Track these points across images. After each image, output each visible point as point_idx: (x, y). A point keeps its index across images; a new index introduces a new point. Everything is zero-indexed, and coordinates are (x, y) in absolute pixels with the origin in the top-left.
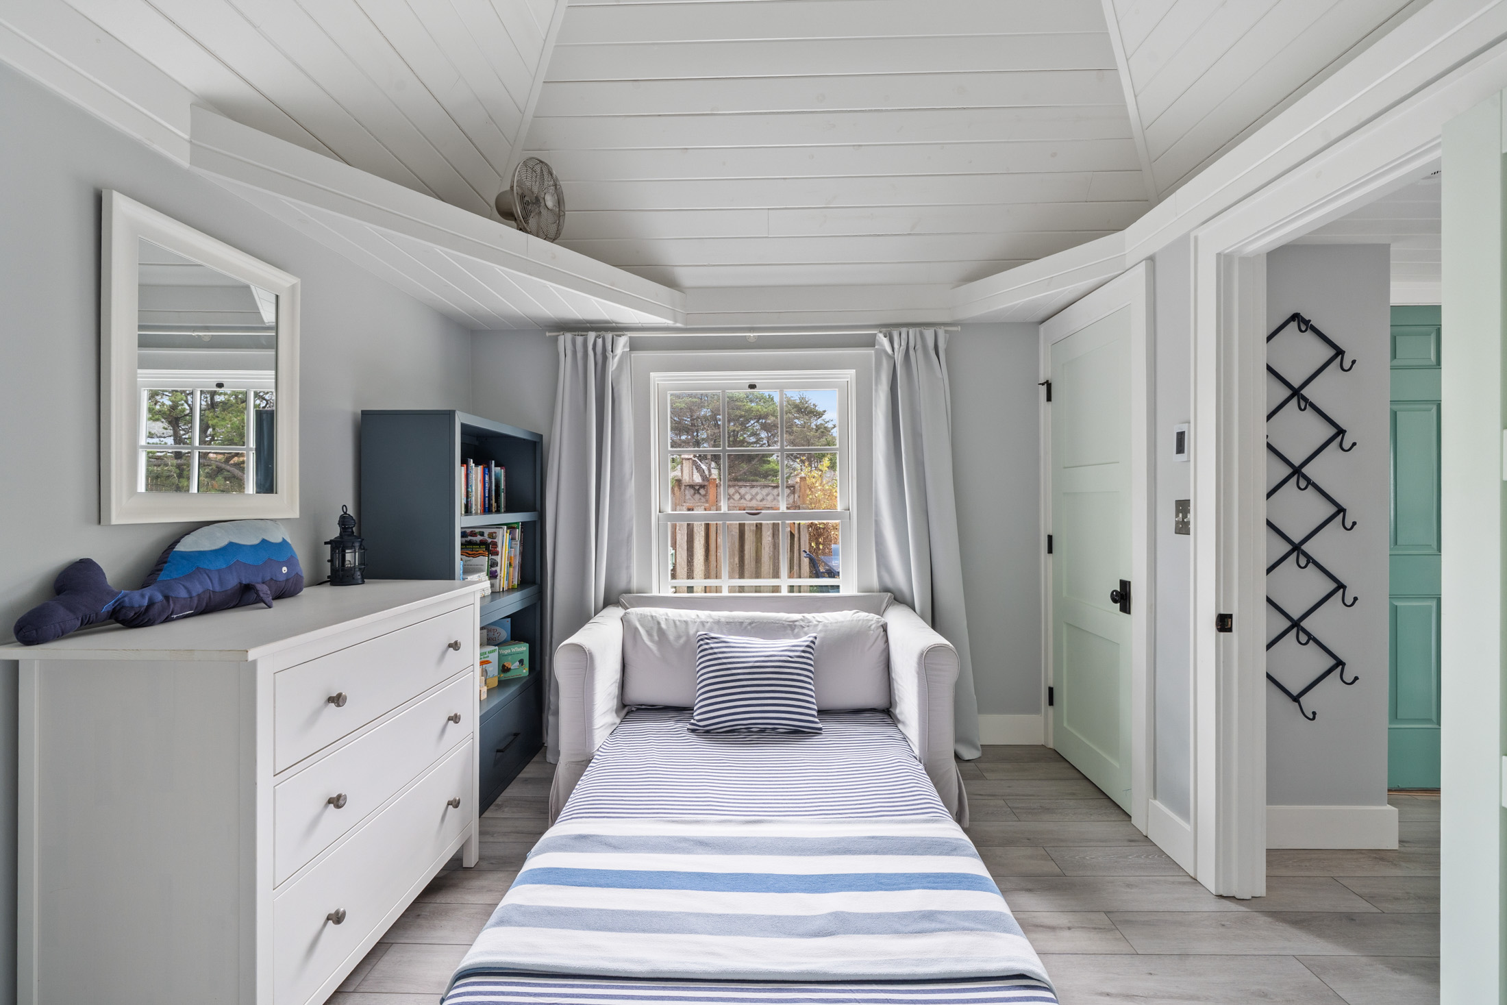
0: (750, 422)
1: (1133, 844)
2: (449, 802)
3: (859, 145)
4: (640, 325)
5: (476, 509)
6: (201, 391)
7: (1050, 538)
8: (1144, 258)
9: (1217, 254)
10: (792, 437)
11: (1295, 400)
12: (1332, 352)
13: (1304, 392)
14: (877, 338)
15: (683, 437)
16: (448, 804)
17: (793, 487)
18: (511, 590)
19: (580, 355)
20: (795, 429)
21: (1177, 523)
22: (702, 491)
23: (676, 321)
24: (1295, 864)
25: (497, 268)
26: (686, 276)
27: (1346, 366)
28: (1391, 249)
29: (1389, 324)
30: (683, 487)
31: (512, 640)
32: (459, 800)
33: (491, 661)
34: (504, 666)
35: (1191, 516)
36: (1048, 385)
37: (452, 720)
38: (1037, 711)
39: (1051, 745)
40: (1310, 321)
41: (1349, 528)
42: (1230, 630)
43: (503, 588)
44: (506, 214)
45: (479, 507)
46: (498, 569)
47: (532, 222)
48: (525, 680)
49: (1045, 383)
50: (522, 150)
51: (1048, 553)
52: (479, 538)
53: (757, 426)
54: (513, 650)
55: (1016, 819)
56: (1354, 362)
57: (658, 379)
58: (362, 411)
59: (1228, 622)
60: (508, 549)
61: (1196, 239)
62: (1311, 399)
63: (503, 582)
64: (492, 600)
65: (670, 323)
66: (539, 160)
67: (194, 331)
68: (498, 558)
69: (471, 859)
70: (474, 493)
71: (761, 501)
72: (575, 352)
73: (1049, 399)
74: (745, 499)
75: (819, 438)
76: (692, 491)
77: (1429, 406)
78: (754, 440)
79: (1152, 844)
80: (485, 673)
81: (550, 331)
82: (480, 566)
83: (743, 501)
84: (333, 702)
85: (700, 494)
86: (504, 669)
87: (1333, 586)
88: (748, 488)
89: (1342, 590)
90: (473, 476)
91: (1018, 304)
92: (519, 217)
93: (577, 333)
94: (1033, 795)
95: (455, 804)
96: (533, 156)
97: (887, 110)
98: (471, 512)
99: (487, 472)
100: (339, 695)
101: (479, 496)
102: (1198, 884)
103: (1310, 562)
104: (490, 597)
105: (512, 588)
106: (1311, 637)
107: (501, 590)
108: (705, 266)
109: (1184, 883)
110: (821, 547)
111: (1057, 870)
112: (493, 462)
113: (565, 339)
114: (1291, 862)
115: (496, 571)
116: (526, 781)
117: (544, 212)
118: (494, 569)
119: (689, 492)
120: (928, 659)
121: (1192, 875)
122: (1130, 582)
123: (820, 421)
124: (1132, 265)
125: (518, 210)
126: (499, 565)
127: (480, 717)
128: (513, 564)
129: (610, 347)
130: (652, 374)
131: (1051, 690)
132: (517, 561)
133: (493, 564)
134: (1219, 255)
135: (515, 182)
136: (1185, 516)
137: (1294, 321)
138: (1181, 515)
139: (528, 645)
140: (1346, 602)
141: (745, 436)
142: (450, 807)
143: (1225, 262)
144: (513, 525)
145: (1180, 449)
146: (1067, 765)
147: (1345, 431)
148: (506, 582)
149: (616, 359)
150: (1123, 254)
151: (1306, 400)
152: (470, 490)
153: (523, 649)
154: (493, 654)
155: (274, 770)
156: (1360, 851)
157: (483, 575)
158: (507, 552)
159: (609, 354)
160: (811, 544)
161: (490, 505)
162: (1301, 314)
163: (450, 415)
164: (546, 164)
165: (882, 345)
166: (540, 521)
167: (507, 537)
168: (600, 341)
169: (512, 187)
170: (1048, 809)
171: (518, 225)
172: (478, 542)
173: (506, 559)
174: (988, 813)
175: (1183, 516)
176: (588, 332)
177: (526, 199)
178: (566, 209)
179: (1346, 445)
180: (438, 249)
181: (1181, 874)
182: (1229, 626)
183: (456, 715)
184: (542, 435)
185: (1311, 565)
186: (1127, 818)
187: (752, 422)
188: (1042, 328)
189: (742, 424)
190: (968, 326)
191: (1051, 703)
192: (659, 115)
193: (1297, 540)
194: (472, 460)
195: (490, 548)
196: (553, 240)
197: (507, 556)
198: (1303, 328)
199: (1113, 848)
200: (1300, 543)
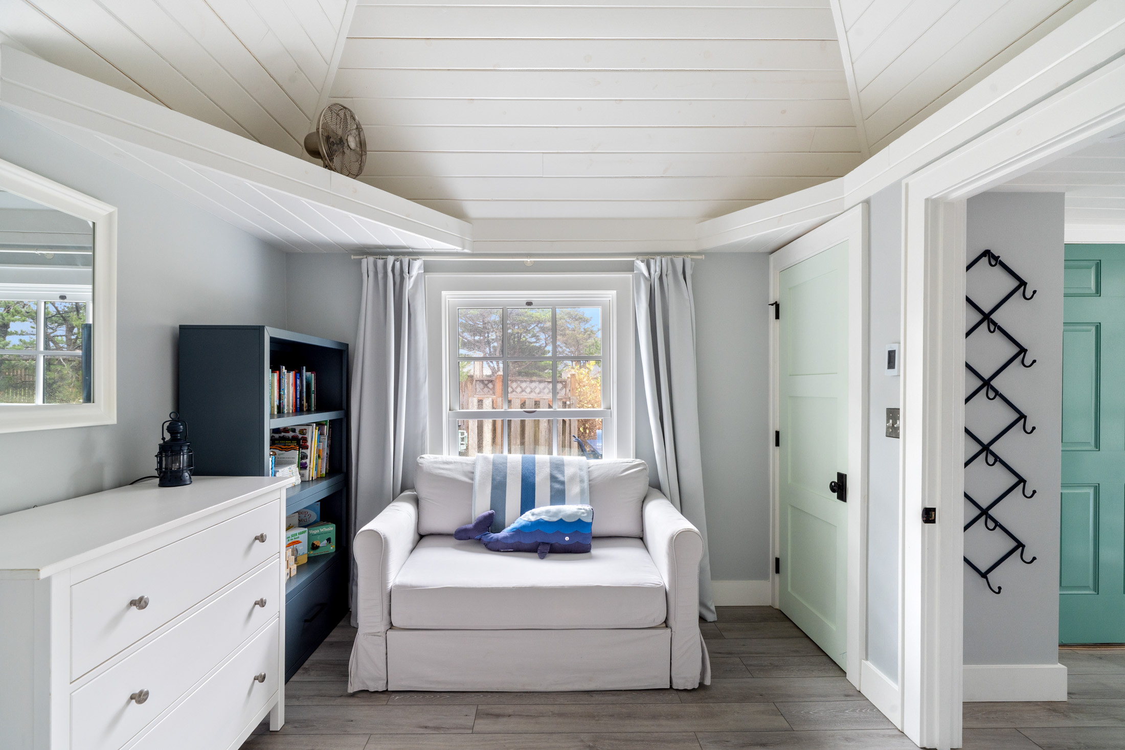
0: (531, 326)
1: (849, 698)
2: (255, 677)
3: (620, 100)
4: (433, 250)
5: (288, 410)
6: (45, 302)
7: (777, 433)
8: (859, 201)
9: (925, 199)
10: (565, 339)
11: (985, 324)
12: (1016, 283)
13: (993, 317)
14: (635, 264)
15: (477, 338)
16: (255, 679)
17: (566, 382)
18: (319, 479)
19: (380, 276)
20: (567, 332)
21: (888, 428)
22: (490, 385)
23: (464, 248)
24: (984, 716)
25: (304, 200)
26: (473, 210)
27: (1028, 295)
28: (1066, 197)
29: (1064, 259)
30: (474, 382)
31: (321, 521)
32: (265, 675)
33: (301, 541)
34: (313, 544)
35: (900, 423)
36: (777, 305)
37: (258, 604)
38: (765, 577)
39: (777, 606)
40: (999, 257)
41: (1029, 431)
42: (933, 521)
43: (312, 477)
44: (314, 153)
45: (291, 407)
46: (308, 461)
47: (337, 160)
48: (331, 556)
49: (774, 303)
50: (329, 97)
51: (776, 446)
52: (291, 434)
53: (537, 329)
54: (322, 530)
55: (750, 676)
56: (1035, 292)
57: (448, 297)
58: (180, 326)
59: (932, 514)
60: (316, 444)
61: (907, 185)
62: (1000, 323)
63: (311, 472)
64: (303, 488)
65: (459, 249)
66: (341, 105)
67: (37, 250)
68: (308, 452)
69: (278, 723)
70: (286, 396)
71: (539, 394)
72: (376, 273)
73: (777, 317)
74: (526, 392)
75: (587, 340)
76: (482, 386)
77: (1089, 328)
78: (535, 340)
79: (865, 699)
80: (295, 552)
81: (354, 256)
82: (292, 459)
83: (524, 393)
84: (135, 605)
85: (488, 387)
86: (314, 547)
87: (1016, 480)
88: (528, 383)
89: (1022, 483)
90: (285, 381)
91: (754, 237)
92: (324, 156)
93: (378, 257)
94: (764, 653)
95: (261, 678)
96: (337, 102)
97: (644, 71)
98: (283, 413)
99: (298, 377)
100: (141, 599)
101: (291, 398)
102: (905, 737)
103: (997, 461)
104: (300, 486)
105: (321, 477)
106: (997, 524)
107: (311, 479)
108: (489, 200)
109: (893, 736)
110: (588, 431)
111: (786, 725)
112: (304, 367)
113: (367, 262)
114: (980, 714)
115: (306, 463)
116: (332, 644)
117: (347, 151)
118: (304, 461)
119: (479, 386)
120: (677, 542)
121: (900, 728)
122: (846, 475)
123: (587, 326)
124: (851, 206)
125: (324, 150)
126: (309, 457)
127: (286, 596)
128: (321, 457)
129: (407, 269)
130: (444, 293)
131: (777, 560)
132: (325, 454)
133: (304, 457)
134: (927, 200)
135: (321, 125)
136: (895, 422)
137: (985, 257)
138: (891, 421)
139: (334, 525)
140: (1026, 494)
141: (527, 337)
142: (257, 681)
143: (933, 206)
144: (322, 423)
145: (891, 363)
146: (791, 624)
147: (1027, 350)
148: (314, 473)
149: (412, 279)
150: (842, 196)
151: (995, 324)
152: (282, 393)
153: (330, 529)
154: (302, 535)
155: (71, 677)
156: (1036, 703)
157: (294, 468)
158: (316, 446)
159: (406, 275)
160: (579, 429)
161: (302, 405)
162: (991, 251)
163: (260, 330)
164: (349, 110)
165: (640, 270)
166: (346, 418)
167: (316, 433)
168: (398, 264)
169: (318, 129)
170: (777, 666)
171: (324, 163)
172: (290, 437)
173: (315, 452)
174: (726, 670)
175: (893, 421)
176: (388, 255)
177: (331, 140)
178: (367, 149)
179: (1028, 363)
180: (248, 182)
181: (890, 728)
182: (933, 518)
183: (262, 600)
184: (348, 345)
185: (998, 463)
186: (842, 674)
187: (533, 326)
188: (772, 257)
189: (525, 328)
190: (711, 255)
191: (777, 571)
192: (449, 70)
193: (986, 441)
194: (284, 367)
195: (300, 443)
196: (355, 176)
197: (316, 449)
198: (993, 263)
199: (832, 703)
200: (988, 444)
